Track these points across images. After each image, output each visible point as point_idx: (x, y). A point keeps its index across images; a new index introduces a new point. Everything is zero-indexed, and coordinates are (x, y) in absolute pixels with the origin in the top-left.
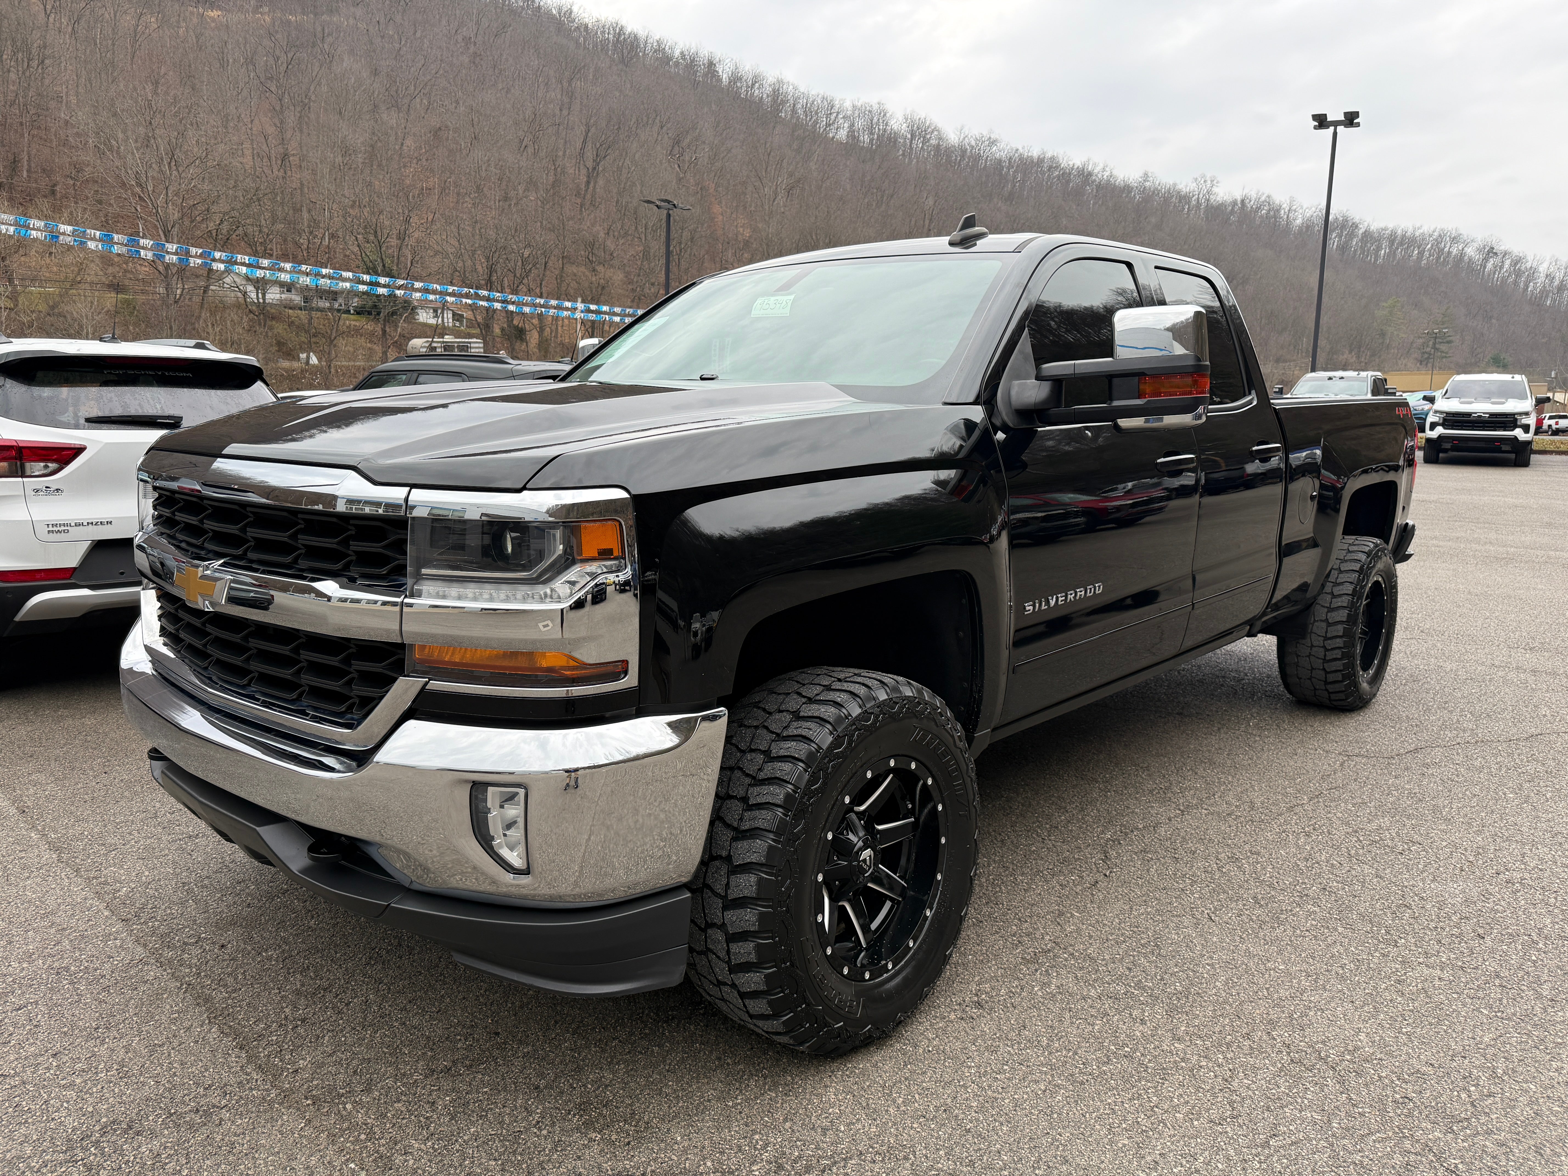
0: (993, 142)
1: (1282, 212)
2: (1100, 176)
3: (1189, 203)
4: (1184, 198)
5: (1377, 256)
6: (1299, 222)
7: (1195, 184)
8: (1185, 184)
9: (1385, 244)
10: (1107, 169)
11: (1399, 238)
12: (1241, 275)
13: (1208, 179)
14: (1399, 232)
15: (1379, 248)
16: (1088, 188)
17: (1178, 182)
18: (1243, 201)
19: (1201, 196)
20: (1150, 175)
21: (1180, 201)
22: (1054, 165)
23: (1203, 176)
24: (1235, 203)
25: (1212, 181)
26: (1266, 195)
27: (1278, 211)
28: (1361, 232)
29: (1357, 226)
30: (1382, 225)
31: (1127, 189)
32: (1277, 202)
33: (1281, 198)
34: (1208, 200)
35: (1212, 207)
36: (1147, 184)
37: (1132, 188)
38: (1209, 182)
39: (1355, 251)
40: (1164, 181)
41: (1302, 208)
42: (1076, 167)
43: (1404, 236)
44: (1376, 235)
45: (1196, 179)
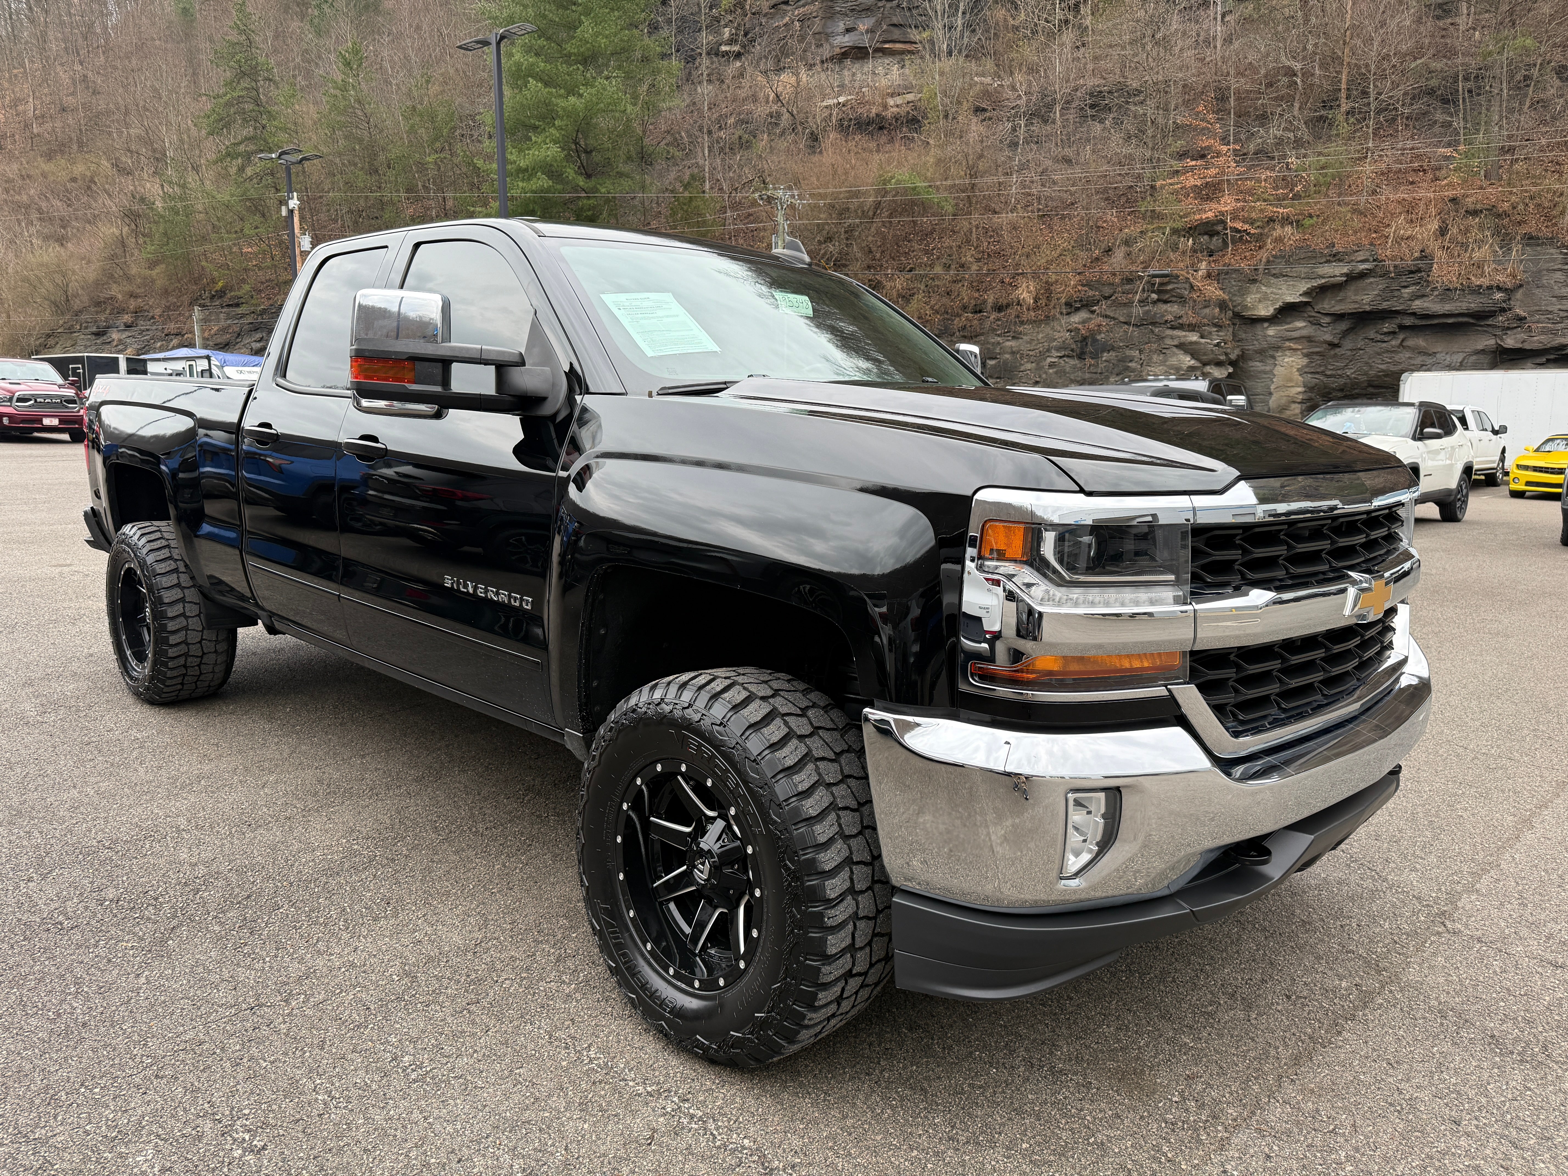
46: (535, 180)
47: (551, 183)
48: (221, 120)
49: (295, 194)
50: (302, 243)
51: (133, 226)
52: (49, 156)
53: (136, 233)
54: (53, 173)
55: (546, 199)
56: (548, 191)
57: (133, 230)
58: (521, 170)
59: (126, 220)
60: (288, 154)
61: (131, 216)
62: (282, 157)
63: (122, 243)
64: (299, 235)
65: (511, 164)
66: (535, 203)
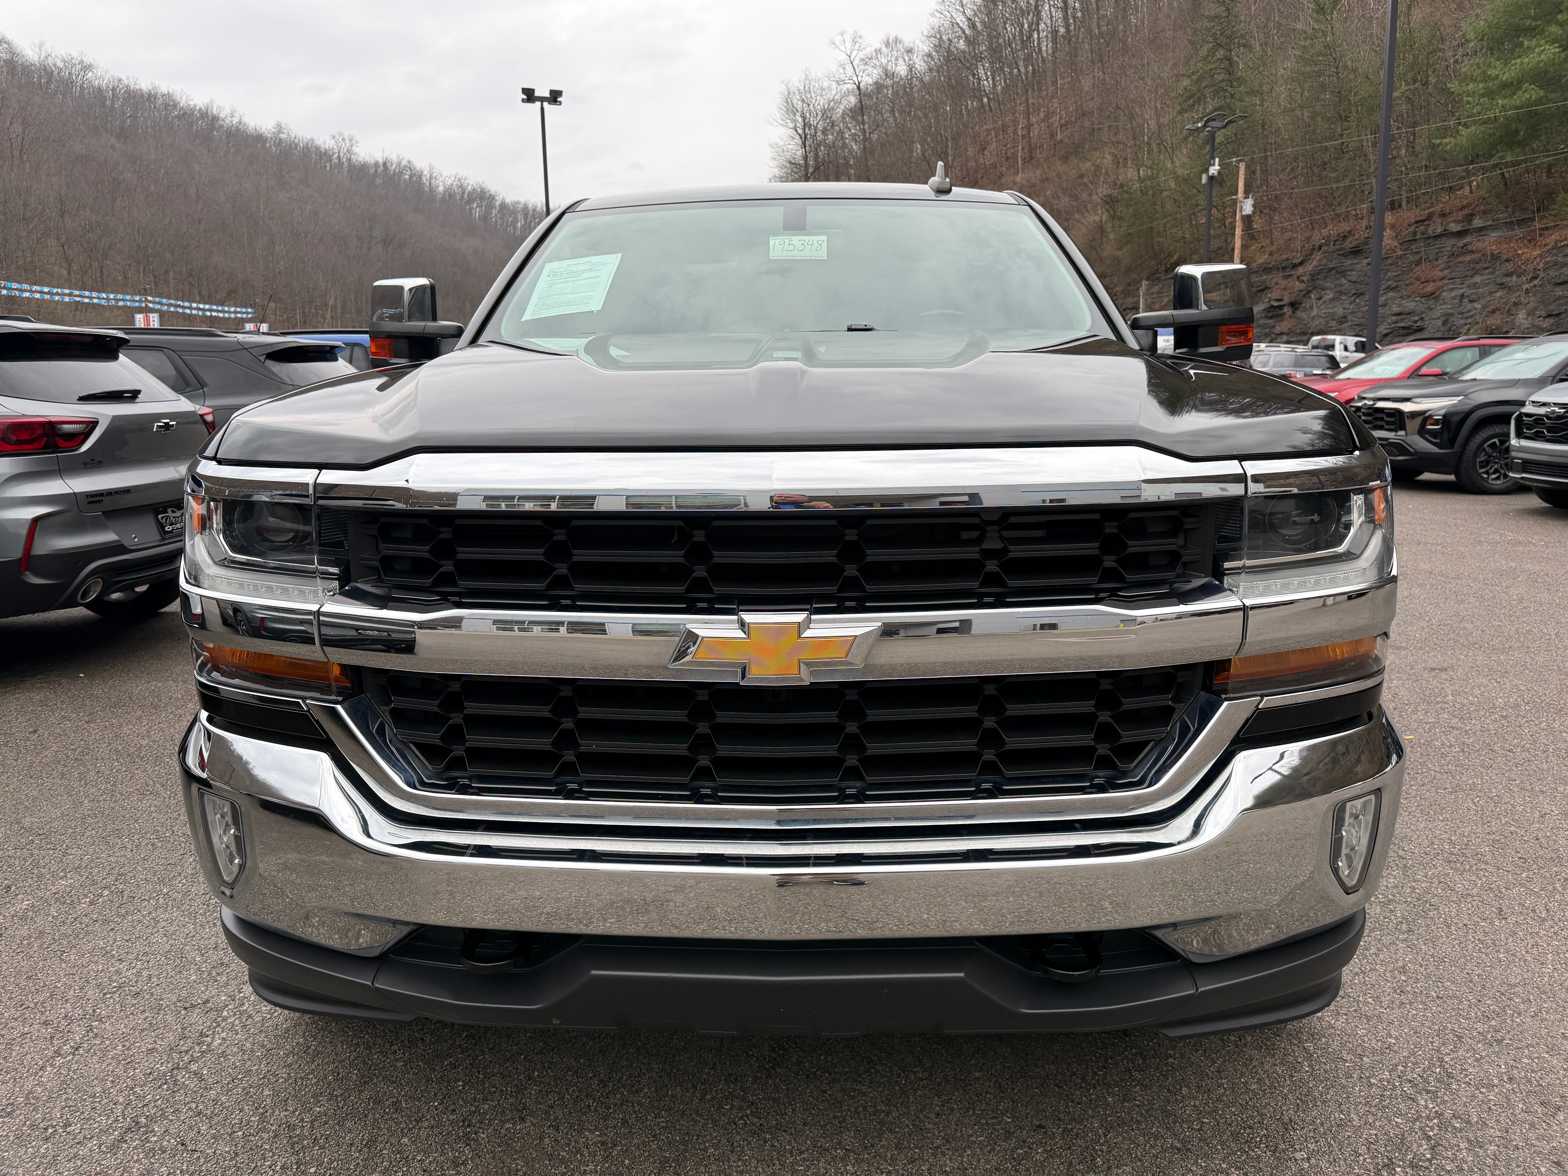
0: (87, 68)
1: (424, 178)
2: (228, 121)
3: (330, 161)
4: (324, 155)
5: (515, 228)
6: (441, 189)
7: (333, 142)
8: (324, 140)
9: (520, 217)
10: (236, 115)
11: (531, 212)
12: (398, 238)
13: (346, 137)
14: (530, 206)
15: (515, 221)
16: (215, 133)
17: (315, 137)
18: (385, 164)
19: (342, 155)
20: (283, 126)
21: (321, 157)
22: (169, 103)
23: (341, 134)
24: (376, 164)
25: (351, 140)
26: (406, 160)
27: (420, 177)
28: (498, 204)
29: (493, 198)
30: (516, 199)
31: (259, 138)
32: (418, 168)
33: (421, 164)
34: (350, 160)
35: (355, 167)
36: (283, 136)
37: (267, 139)
38: (347, 141)
39: (496, 221)
40: (300, 134)
41: (442, 176)
42: (197, 108)
43: (534, 210)
44: (512, 208)
45: (334, 137)
46: (1519, 93)
47: (1542, 93)
48: (1192, 96)
49: (1217, 160)
50: (1244, 207)
51: (1112, 212)
52: (1065, 159)
53: (1113, 217)
54: (1066, 173)
55: (1536, 113)
56: (1539, 102)
57: (1110, 216)
58: (1505, 85)
59: (1107, 207)
60: (1214, 120)
61: (1110, 202)
62: (1208, 124)
63: (1101, 228)
64: (1242, 199)
65: (1493, 79)
66: (1521, 121)
